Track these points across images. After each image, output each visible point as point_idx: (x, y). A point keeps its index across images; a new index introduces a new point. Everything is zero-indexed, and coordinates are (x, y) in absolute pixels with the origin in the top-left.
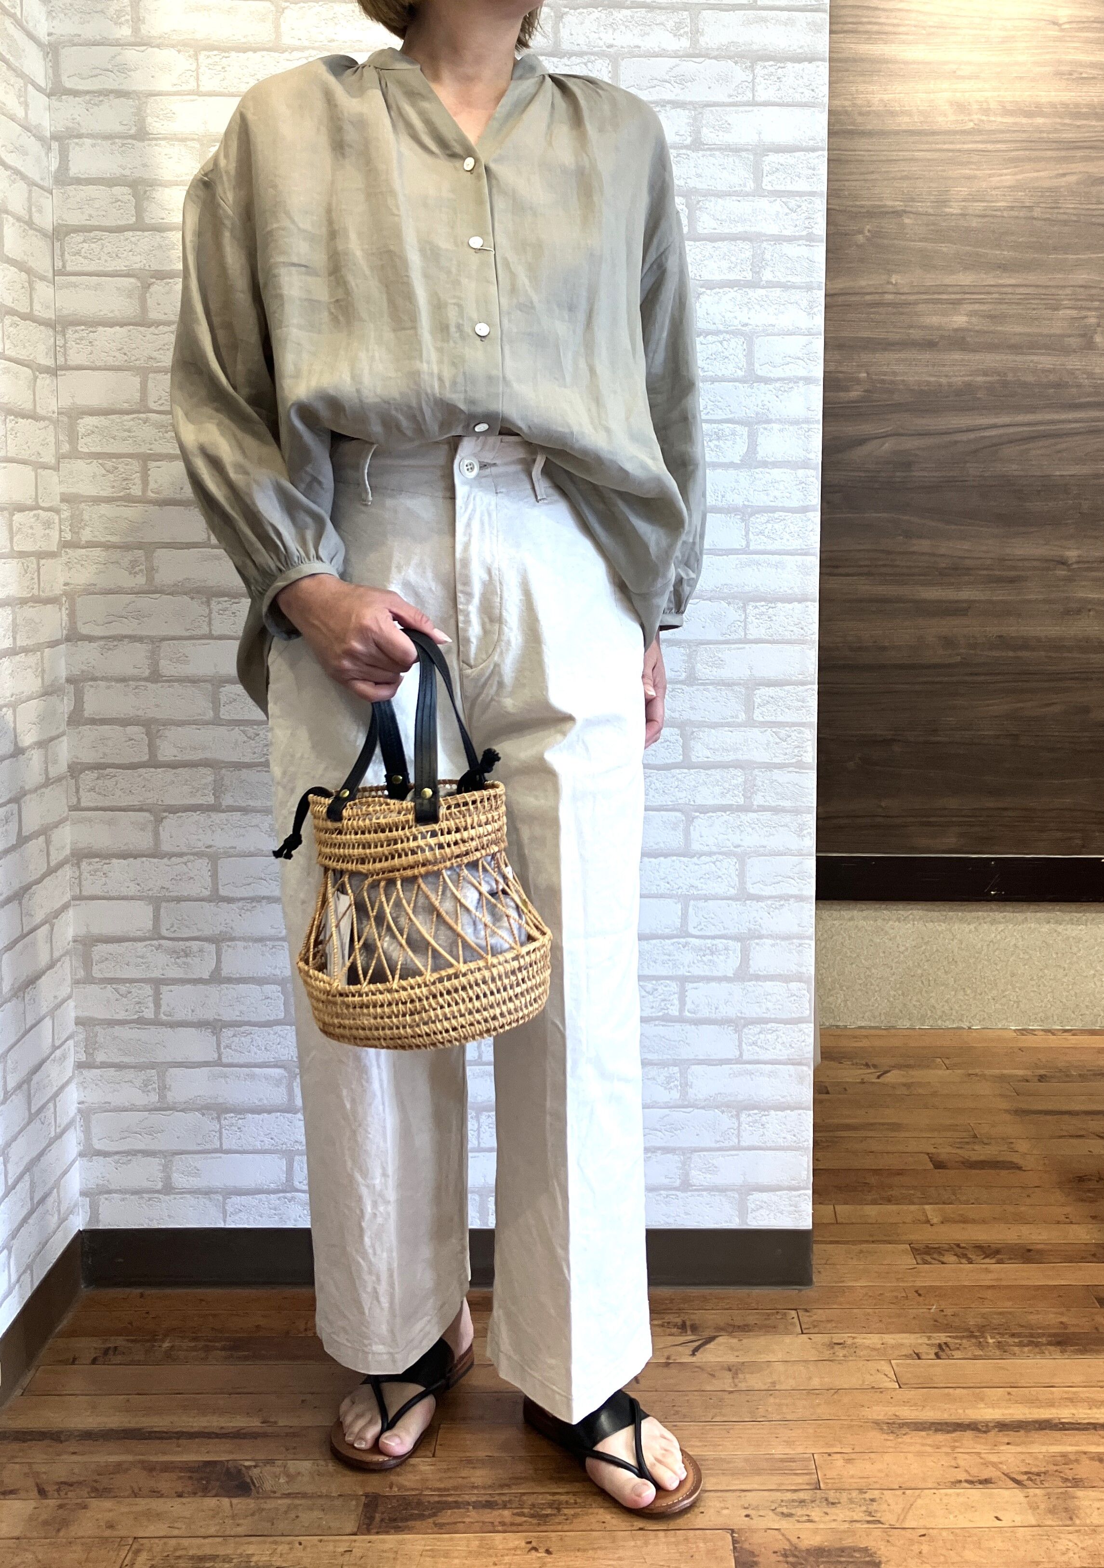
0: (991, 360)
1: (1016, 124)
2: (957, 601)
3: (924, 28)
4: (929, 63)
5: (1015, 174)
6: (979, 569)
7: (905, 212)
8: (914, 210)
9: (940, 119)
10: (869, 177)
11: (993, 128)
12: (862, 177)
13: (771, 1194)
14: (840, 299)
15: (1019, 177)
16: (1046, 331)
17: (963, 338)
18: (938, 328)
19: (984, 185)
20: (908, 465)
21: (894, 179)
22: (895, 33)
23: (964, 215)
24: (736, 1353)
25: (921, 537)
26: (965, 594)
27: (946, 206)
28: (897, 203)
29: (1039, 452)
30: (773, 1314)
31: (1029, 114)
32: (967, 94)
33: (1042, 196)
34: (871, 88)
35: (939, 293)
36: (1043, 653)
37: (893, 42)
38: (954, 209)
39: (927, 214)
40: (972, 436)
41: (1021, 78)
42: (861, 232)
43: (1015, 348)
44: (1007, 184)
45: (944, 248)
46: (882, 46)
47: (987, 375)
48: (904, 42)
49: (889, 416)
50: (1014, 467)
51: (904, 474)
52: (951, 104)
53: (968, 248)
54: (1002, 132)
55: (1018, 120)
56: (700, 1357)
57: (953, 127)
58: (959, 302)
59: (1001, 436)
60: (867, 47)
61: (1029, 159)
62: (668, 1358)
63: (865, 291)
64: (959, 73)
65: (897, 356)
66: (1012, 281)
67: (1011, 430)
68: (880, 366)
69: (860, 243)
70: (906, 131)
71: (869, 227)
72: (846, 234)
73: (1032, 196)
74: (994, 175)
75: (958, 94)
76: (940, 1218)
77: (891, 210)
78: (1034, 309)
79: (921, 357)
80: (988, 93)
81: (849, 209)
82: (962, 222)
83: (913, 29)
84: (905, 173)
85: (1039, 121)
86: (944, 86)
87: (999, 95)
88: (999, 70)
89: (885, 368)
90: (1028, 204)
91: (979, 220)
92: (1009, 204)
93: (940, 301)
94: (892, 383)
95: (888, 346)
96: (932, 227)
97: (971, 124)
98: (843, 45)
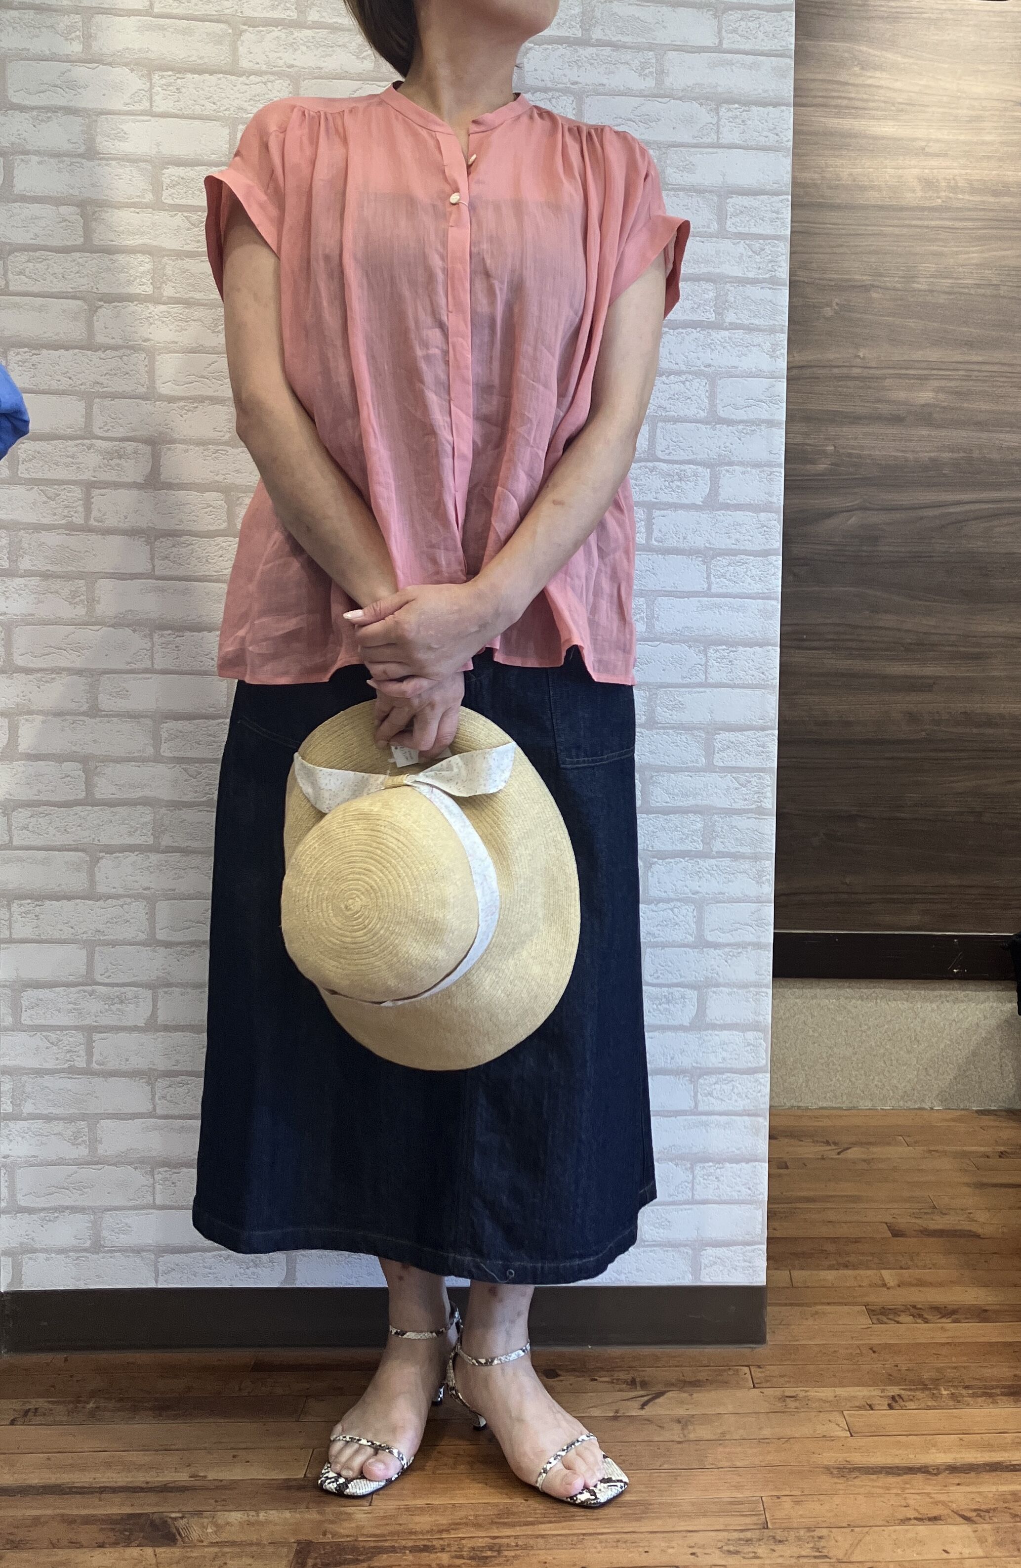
0: (956, 436)
1: (983, 202)
2: (922, 677)
3: (893, 105)
4: (899, 140)
5: (982, 252)
6: (944, 645)
7: (873, 286)
8: (881, 284)
9: (909, 195)
10: (836, 250)
11: (960, 205)
12: (829, 250)
13: (724, 1249)
14: (808, 372)
15: (986, 255)
16: (1011, 409)
17: (930, 414)
18: (904, 403)
19: (952, 261)
20: (874, 540)
21: (862, 253)
22: (864, 109)
23: (931, 291)
24: (687, 1407)
25: (886, 612)
26: (930, 670)
27: (914, 282)
28: (864, 278)
29: (1002, 529)
30: (725, 1370)
31: (995, 193)
32: (935, 171)
33: (1008, 275)
34: (839, 162)
35: (907, 369)
37: (863, 117)
38: (921, 285)
39: (895, 289)
40: (937, 512)
41: (989, 157)
42: (829, 305)
43: (981, 425)
44: (974, 262)
45: (911, 323)
46: (851, 121)
47: (953, 452)
48: (873, 118)
49: (856, 490)
50: (980, 543)
51: (870, 549)
52: (919, 179)
53: (936, 325)
54: (969, 210)
55: (985, 198)
56: (648, 1411)
57: (920, 203)
58: (926, 378)
59: (965, 512)
60: (836, 121)
61: (996, 238)
62: (617, 1412)
63: (833, 364)
64: (927, 150)
65: (865, 430)
66: (980, 359)
67: (977, 506)
68: (848, 439)
69: (827, 316)
70: (874, 206)
71: (837, 300)
72: (814, 307)
73: (999, 274)
74: (961, 253)
75: (927, 171)
76: (896, 1282)
77: (859, 284)
78: (1000, 387)
79: (888, 432)
80: (956, 171)
81: (817, 281)
82: (929, 298)
83: (883, 105)
84: (873, 248)
85: (1006, 200)
86: (913, 162)
87: (966, 174)
88: (967, 148)
89: (852, 442)
90: (995, 282)
91: (946, 297)
92: (977, 282)
93: (907, 377)
94: (860, 456)
95: (855, 419)
96: (899, 302)
97: (940, 201)
98: (813, 119)
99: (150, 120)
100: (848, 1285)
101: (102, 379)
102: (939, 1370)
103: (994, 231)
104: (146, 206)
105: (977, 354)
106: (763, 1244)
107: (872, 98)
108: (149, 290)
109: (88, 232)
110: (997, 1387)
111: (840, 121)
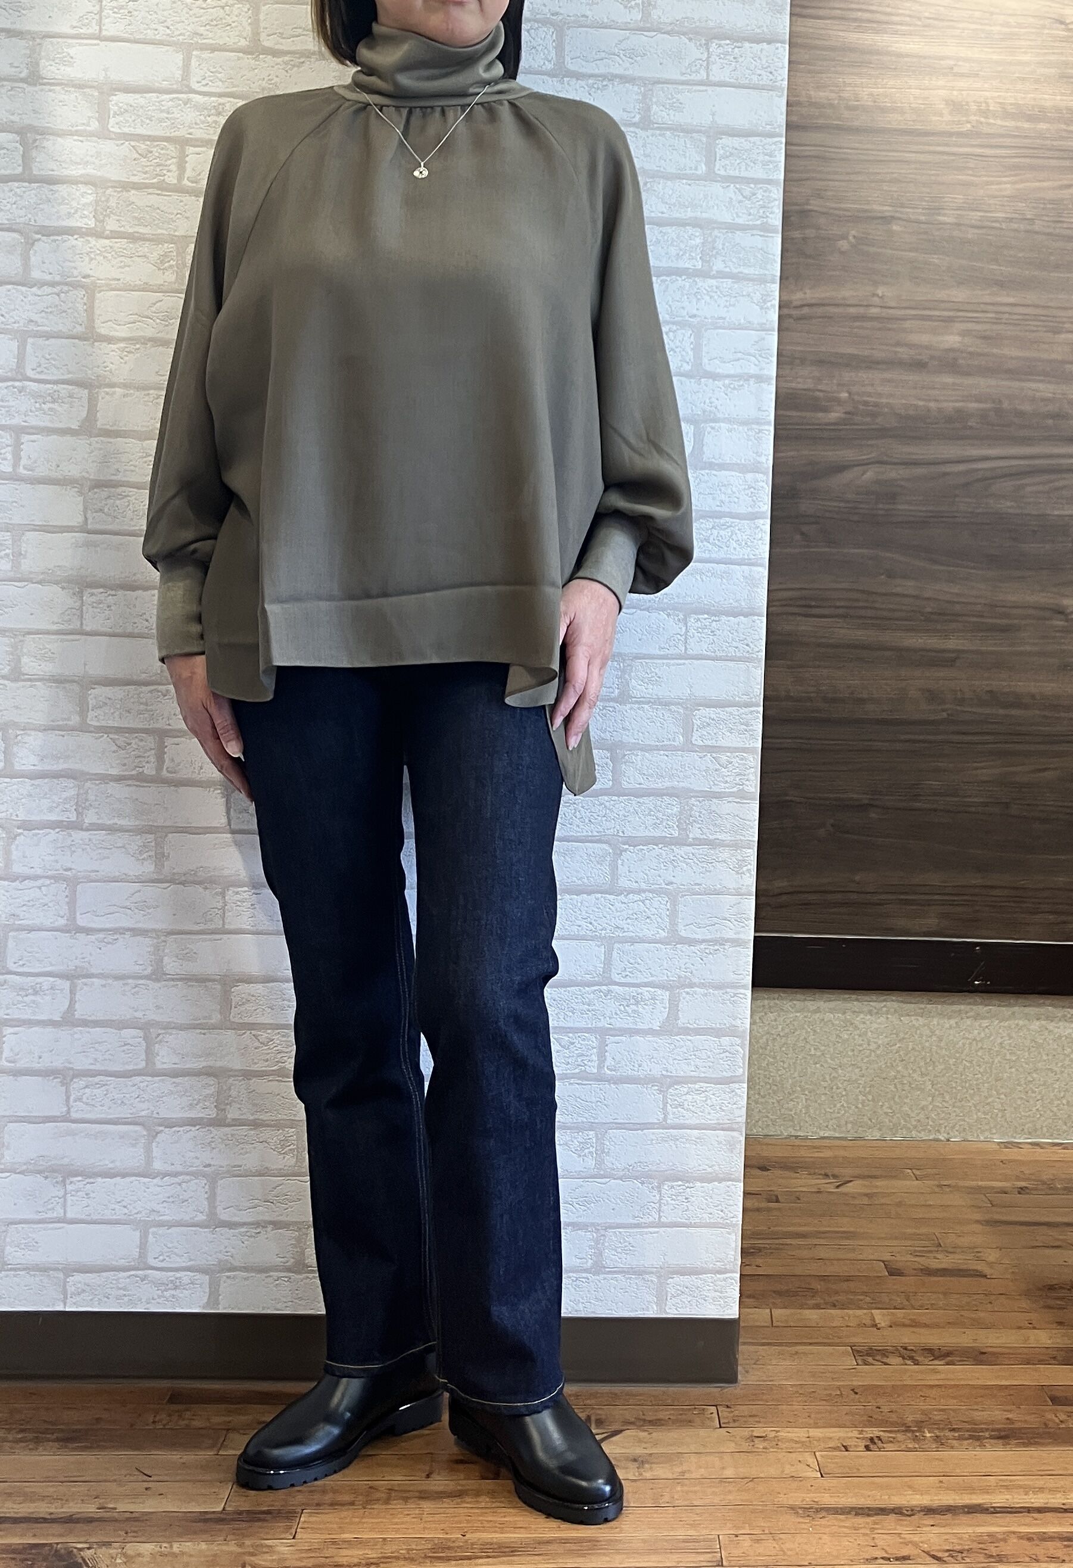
0: (983, 384)
1: (1018, 128)
2: (944, 651)
3: (919, 19)
4: (925, 58)
5: (1015, 183)
6: (968, 616)
7: (893, 217)
8: (904, 216)
9: (934, 118)
10: (852, 177)
11: (992, 131)
12: (846, 177)
13: (694, 1277)
14: (820, 310)
15: (1017, 186)
16: (1045, 356)
17: (955, 359)
18: (927, 348)
19: (981, 192)
20: (892, 497)
21: (882, 181)
22: (887, 23)
23: (958, 225)
25: (904, 577)
26: (952, 643)
27: (939, 214)
28: (886, 208)
29: (1035, 488)
30: (690, 1410)
31: (1030, 118)
32: (965, 93)
33: (1045, 208)
34: (858, 81)
35: (930, 309)
36: (1037, 712)
37: (886, 32)
38: (947, 218)
39: (919, 222)
40: (962, 467)
41: (1024, 79)
42: (845, 237)
43: (1012, 373)
44: (1007, 193)
45: (935, 259)
46: (874, 36)
47: (981, 402)
48: (896, 32)
49: (872, 442)
50: (1009, 504)
51: (887, 507)
52: (948, 102)
53: (964, 262)
54: (1003, 136)
55: (1019, 124)
57: (948, 128)
58: (950, 320)
59: (993, 469)
60: (856, 36)
61: (1032, 168)
63: (849, 302)
64: (956, 70)
65: (882, 376)
66: (1011, 300)
67: (1005, 463)
68: (863, 386)
69: (843, 249)
70: (895, 130)
71: (853, 232)
72: (829, 239)
73: (1034, 208)
74: (992, 183)
75: (955, 93)
76: (888, 1323)
77: (879, 215)
78: (1034, 331)
79: (911, 378)
80: (987, 94)
81: (831, 211)
82: (956, 233)
83: (908, 19)
84: (895, 175)
85: (1043, 126)
86: (941, 83)
87: (999, 97)
88: (1000, 69)
89: (869, 389)
90: (1029, 217)
91: (976, 231)
92: (1009, 215)
93: (929, 318)
94: (876, 405)
95: (872, 364)
96: (925, 237)
97: (969, 126)
98: (831, 32)
99: (98, 45)
100: (834, 1325)
101: (35, 317)
102: (923, 1412)
103: (1028, 160)
104: (91, 134)
105: (1008, 295)
106: (736, 1272)
107: (894, 11)
108: (92, 223)
109: (26, 159)
110: (987, 1430)
111: (860, 35)
